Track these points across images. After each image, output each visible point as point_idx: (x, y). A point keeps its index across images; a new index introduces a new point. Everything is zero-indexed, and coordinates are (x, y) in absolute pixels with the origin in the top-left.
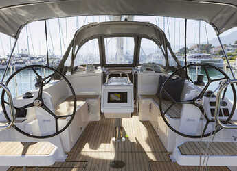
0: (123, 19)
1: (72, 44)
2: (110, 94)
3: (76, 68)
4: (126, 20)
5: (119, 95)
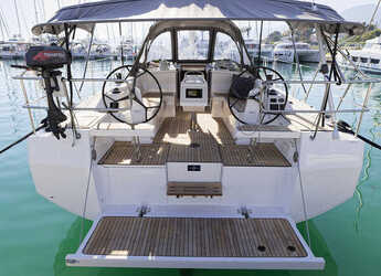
2: (187, 90)
3: (149, 64)
5: (195, 92)
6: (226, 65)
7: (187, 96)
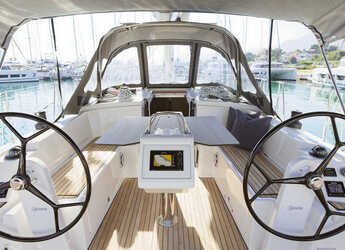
0: (174, 19)
1: (97, 57)
2: (153, 153)
3: (105, 92)
4: (179, 20)
5: (169, 157)
6: (213, 91)
7: (153, 167)
